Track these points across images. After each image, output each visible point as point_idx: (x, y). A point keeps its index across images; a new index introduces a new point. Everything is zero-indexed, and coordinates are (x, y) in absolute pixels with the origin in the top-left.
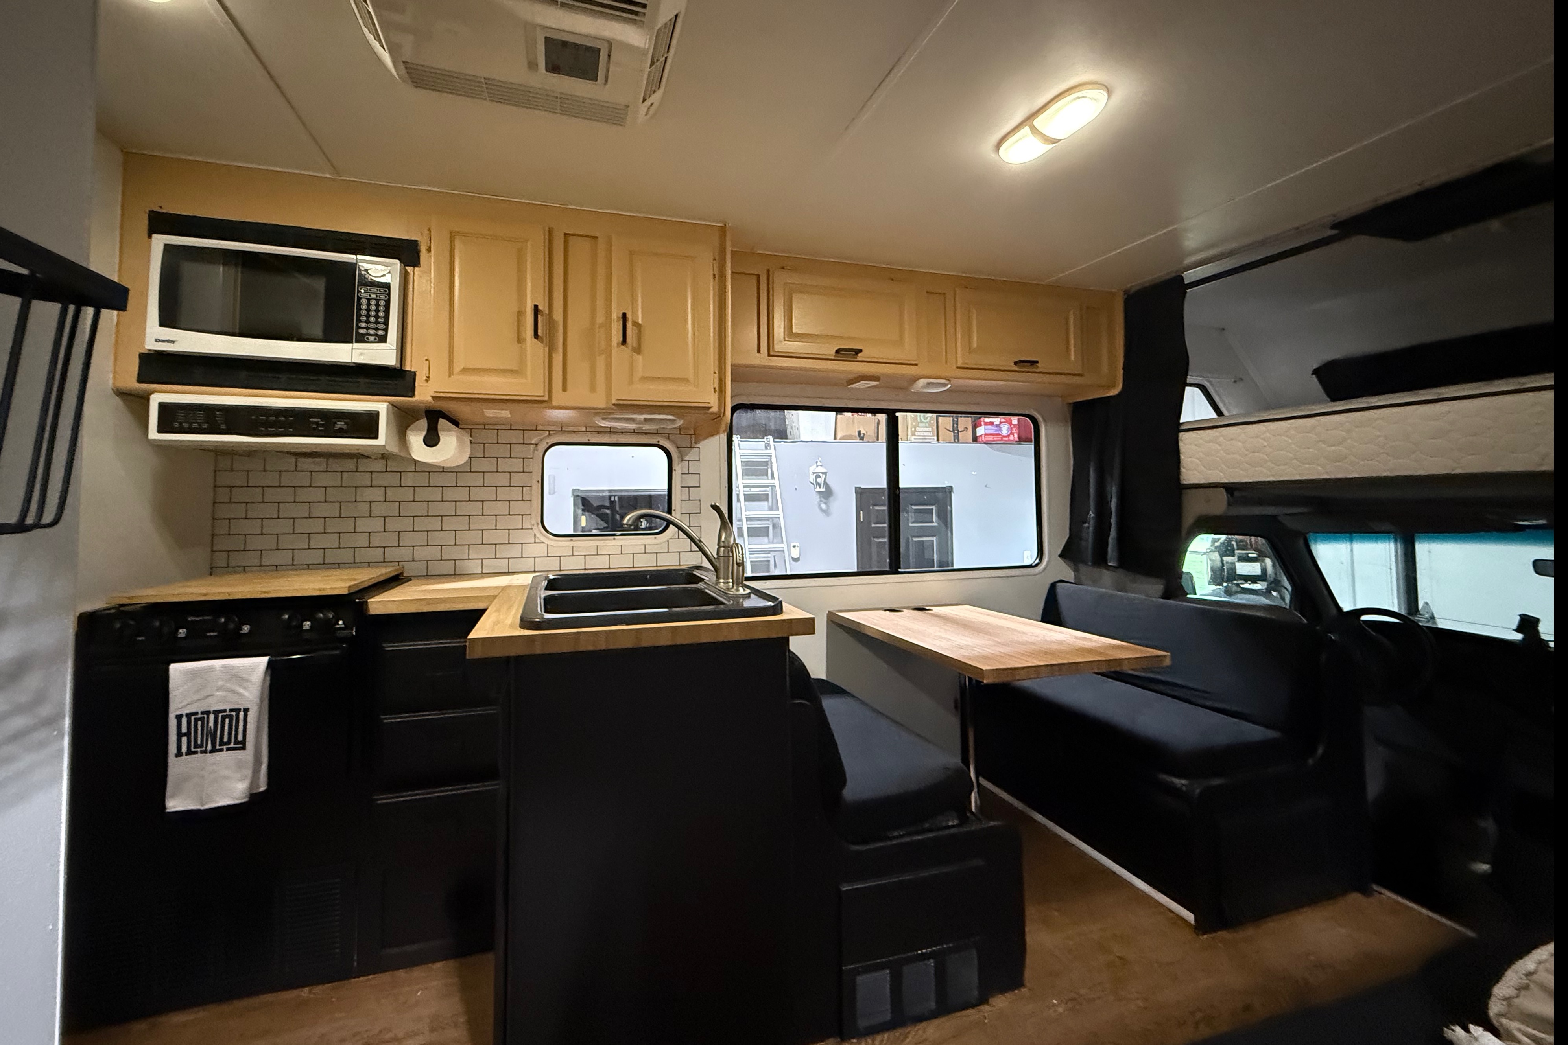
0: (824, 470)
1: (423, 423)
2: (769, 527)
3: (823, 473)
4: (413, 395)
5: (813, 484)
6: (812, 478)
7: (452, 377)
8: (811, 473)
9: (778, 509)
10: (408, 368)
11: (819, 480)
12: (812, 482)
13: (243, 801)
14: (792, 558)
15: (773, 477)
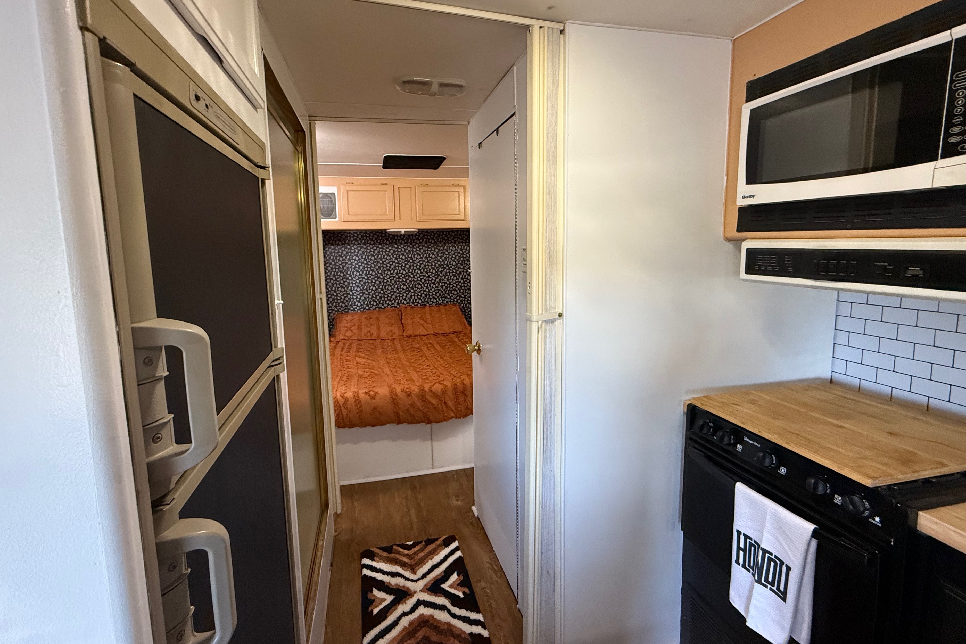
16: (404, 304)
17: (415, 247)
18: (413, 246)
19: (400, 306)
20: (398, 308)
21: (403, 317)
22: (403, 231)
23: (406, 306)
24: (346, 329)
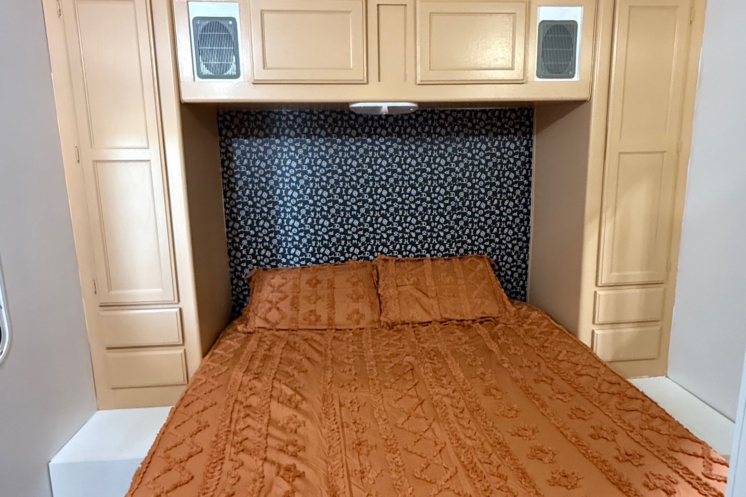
16: (384, 253)
17: (407, 142)
18: (403, 141)
19: (375, 257)
20: (371, 261)
21: (380, 282)
22: (385, 107)
23: (387, 258)
24: (268, 305)
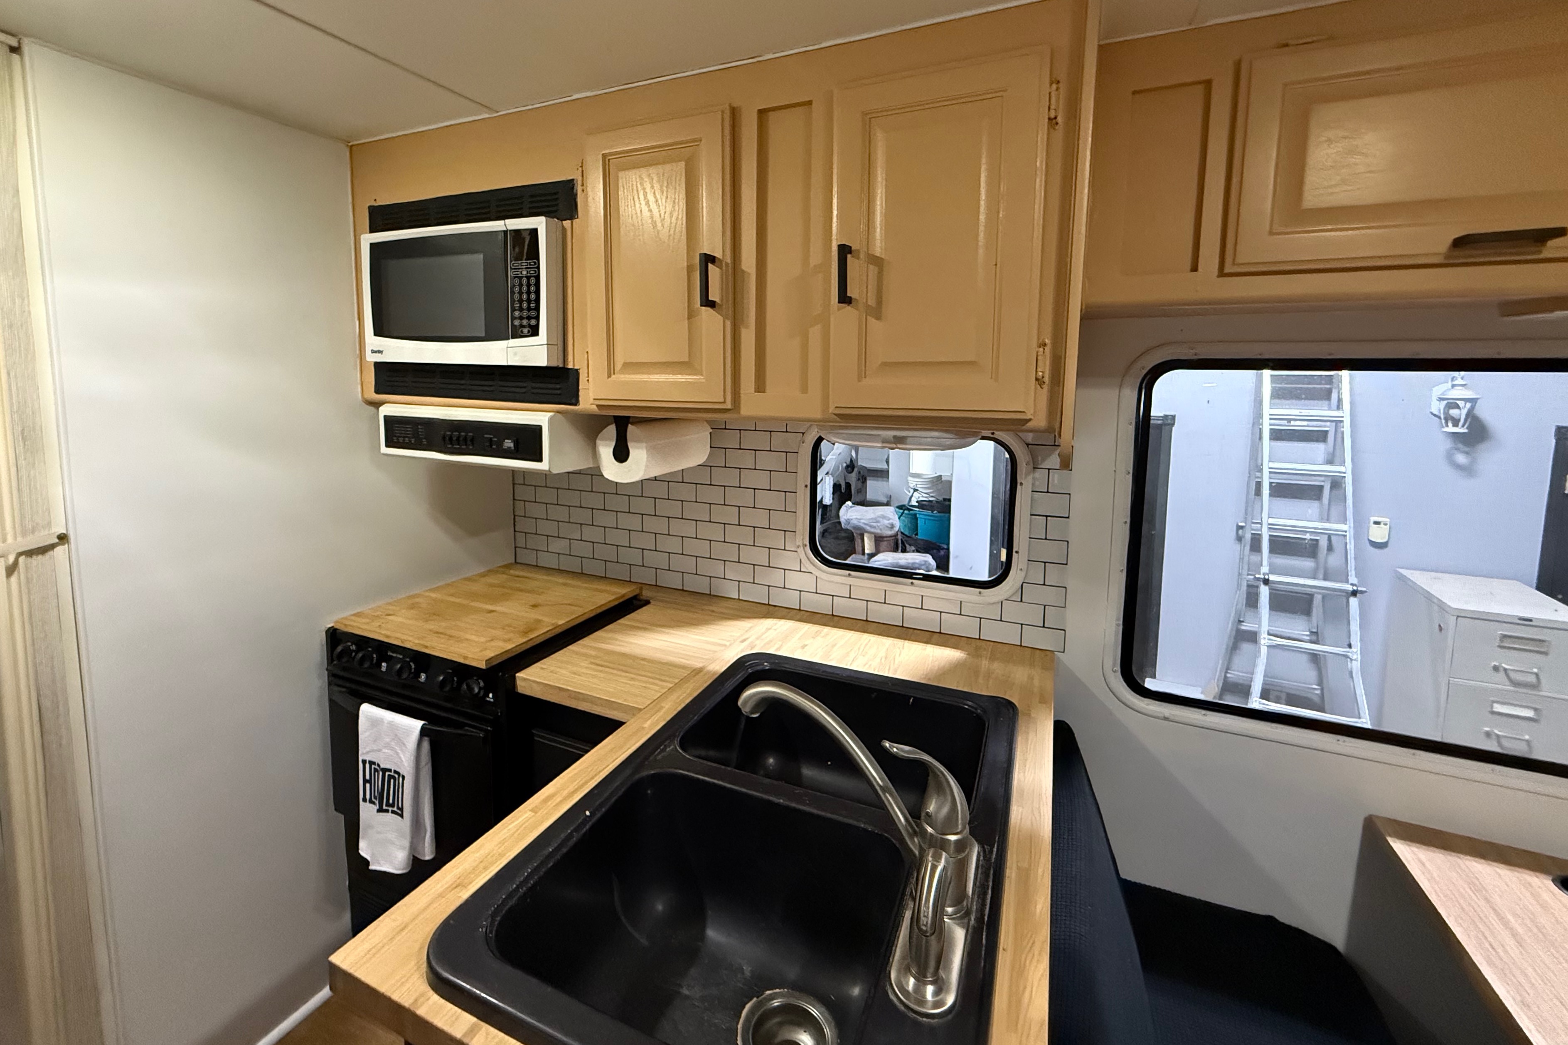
0: (1469, 394)
1: (612, 430)
2: (1322, 487)
3: (1466, 400)
4: (576, 403)
5: (1439, 417)
6: (1438, 407)
7: (613, 376)
8: (1434, 398)
9: (1343, 463)
10: (570, 366)
11: (1454, 412)
12: (1436, 413)
13: (404, 871)
14: (1370, 541)
15: (1339, 407)
